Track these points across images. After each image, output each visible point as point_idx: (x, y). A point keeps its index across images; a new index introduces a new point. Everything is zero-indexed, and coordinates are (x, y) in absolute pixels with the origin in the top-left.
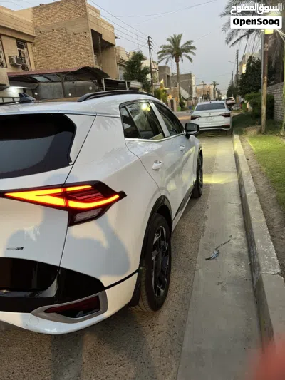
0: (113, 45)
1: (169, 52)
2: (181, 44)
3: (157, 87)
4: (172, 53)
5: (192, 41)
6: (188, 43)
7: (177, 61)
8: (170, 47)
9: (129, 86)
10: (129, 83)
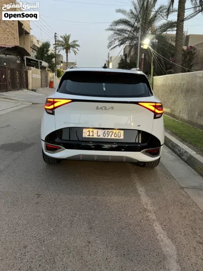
0: (28, 33)
1: (61, 45)
2: (70, 41)
3: (58, 68)
4: (63, 46)
5: (77, 41)
6: (74, 41)
7: (67, 52)
8: (62, 42)
9: (41, 64)
10: (41, 62)
